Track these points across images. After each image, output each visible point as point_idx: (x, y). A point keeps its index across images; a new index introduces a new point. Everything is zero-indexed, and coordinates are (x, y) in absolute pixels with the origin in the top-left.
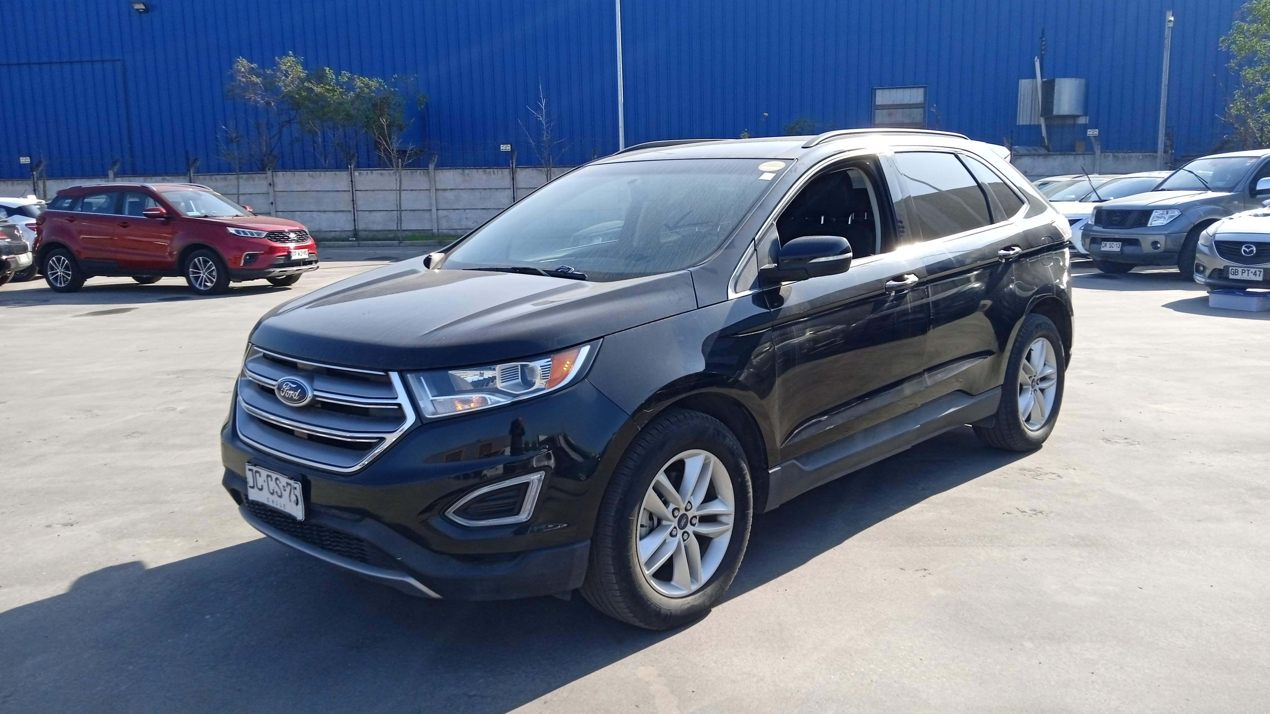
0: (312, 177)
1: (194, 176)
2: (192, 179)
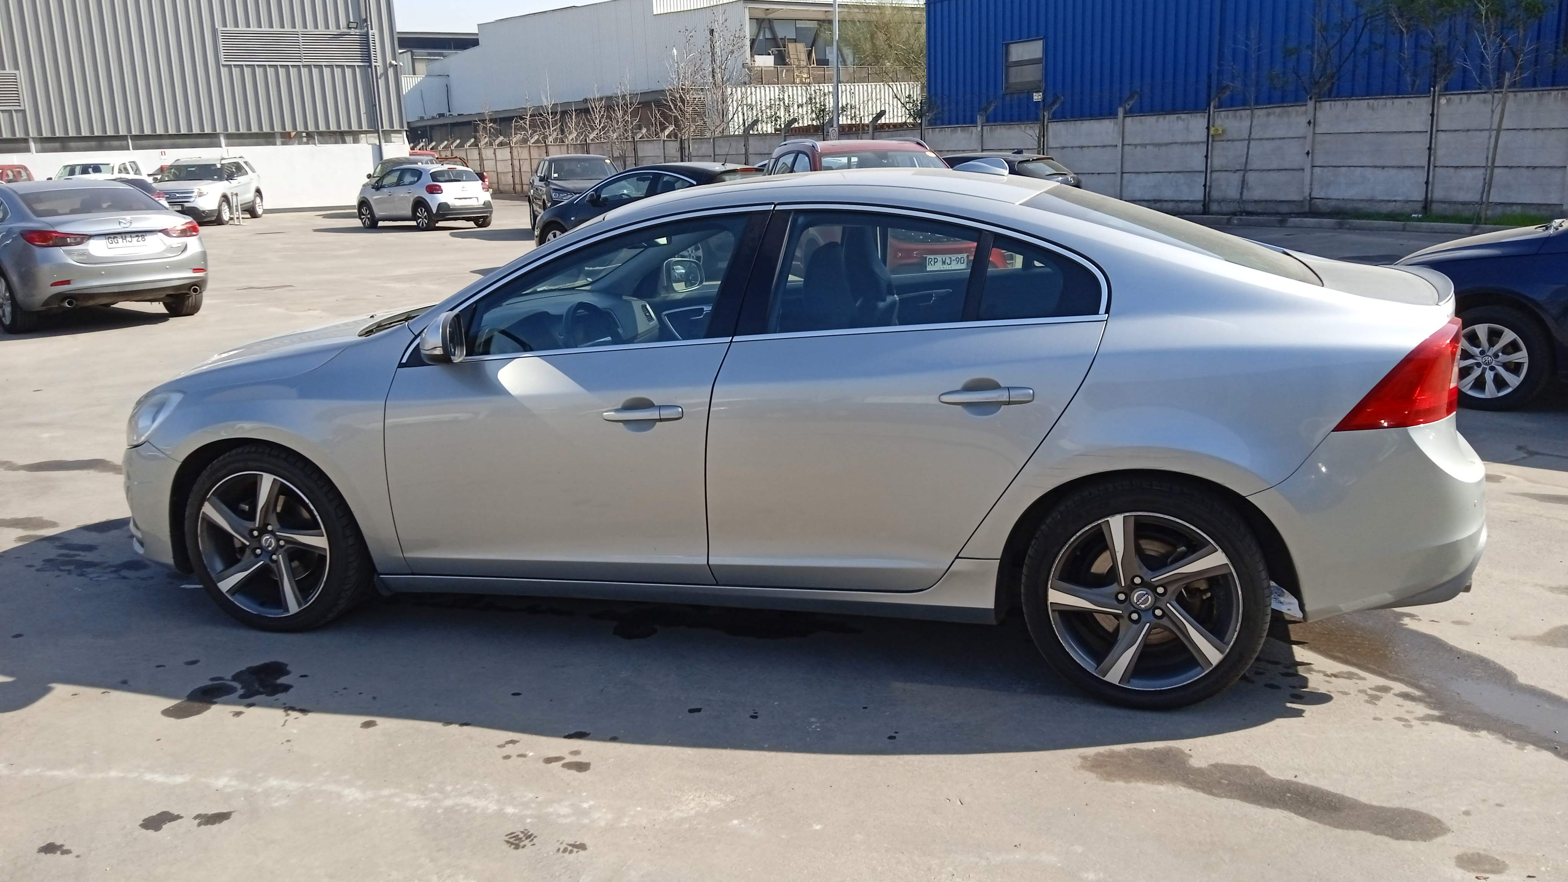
0: (1373, 109)
1: (1214, 112)
2: (1211, 117)
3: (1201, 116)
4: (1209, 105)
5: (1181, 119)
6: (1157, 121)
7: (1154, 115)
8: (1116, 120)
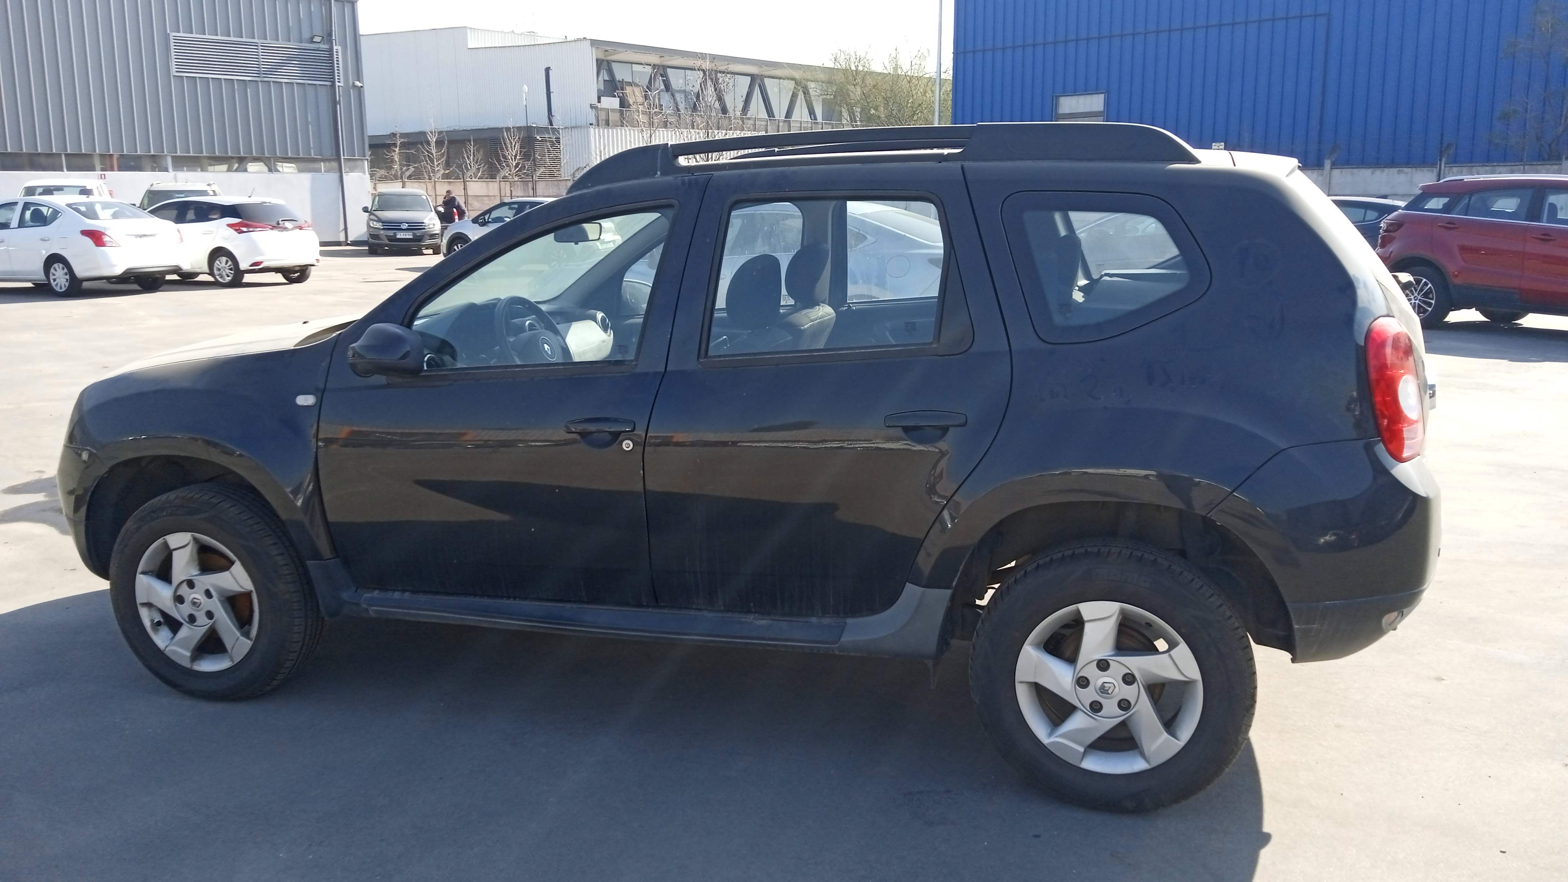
1: (1445, 167)
2: (1442, 172)
3: (1428, 170)
4: (1441, 160)
5: (1404, 173)
6: (1373, 173)
7: (1369, 168)
8: (1320, 171)
